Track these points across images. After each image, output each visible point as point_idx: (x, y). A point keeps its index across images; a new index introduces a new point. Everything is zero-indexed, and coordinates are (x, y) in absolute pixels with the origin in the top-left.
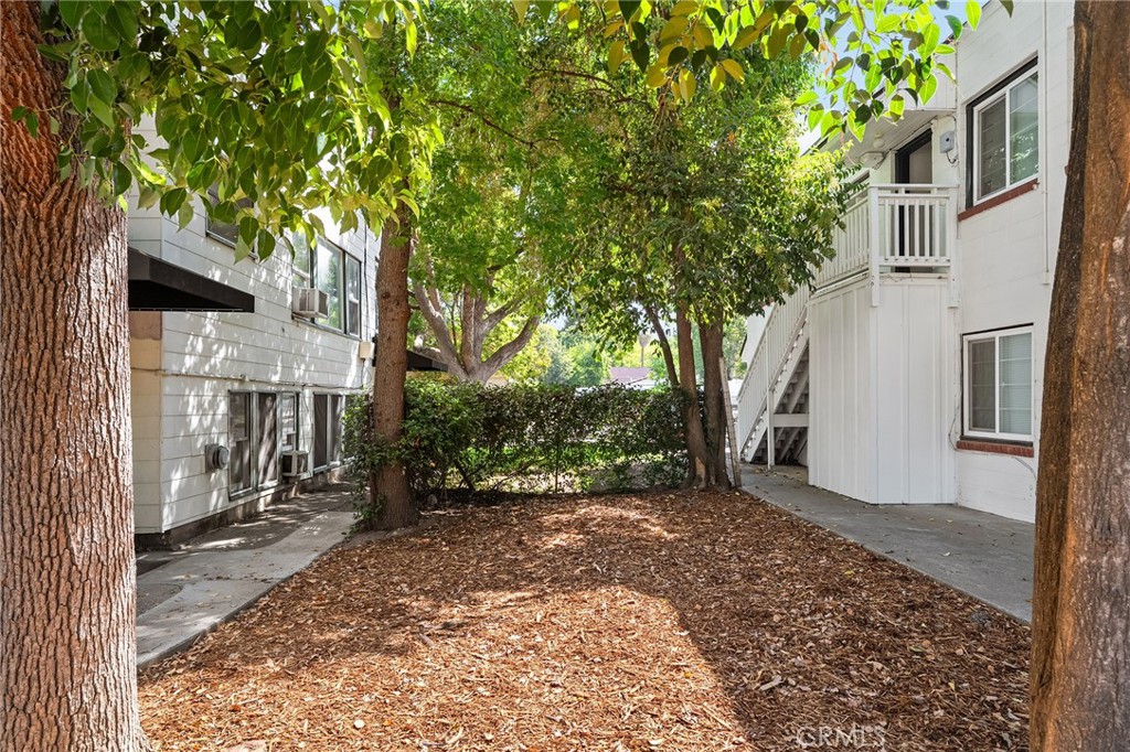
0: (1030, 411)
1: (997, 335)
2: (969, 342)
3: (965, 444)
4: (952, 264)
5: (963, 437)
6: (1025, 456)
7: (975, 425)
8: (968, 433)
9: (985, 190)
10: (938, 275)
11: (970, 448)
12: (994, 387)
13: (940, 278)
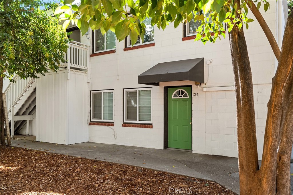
0: (112, 114)
1: (102, 92)
2: (93, 93)
3: (92, 123)
4: (88, 69)
5: (91, 121)
6: (112, 126)
7: (94, 117)
8: (92, 120)
9: (97, 50)
10: (85, 72)
11: (94, 124)
12: (101, 107)
13: (85, 73)
